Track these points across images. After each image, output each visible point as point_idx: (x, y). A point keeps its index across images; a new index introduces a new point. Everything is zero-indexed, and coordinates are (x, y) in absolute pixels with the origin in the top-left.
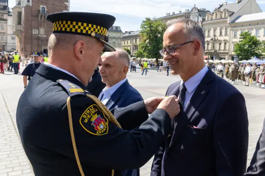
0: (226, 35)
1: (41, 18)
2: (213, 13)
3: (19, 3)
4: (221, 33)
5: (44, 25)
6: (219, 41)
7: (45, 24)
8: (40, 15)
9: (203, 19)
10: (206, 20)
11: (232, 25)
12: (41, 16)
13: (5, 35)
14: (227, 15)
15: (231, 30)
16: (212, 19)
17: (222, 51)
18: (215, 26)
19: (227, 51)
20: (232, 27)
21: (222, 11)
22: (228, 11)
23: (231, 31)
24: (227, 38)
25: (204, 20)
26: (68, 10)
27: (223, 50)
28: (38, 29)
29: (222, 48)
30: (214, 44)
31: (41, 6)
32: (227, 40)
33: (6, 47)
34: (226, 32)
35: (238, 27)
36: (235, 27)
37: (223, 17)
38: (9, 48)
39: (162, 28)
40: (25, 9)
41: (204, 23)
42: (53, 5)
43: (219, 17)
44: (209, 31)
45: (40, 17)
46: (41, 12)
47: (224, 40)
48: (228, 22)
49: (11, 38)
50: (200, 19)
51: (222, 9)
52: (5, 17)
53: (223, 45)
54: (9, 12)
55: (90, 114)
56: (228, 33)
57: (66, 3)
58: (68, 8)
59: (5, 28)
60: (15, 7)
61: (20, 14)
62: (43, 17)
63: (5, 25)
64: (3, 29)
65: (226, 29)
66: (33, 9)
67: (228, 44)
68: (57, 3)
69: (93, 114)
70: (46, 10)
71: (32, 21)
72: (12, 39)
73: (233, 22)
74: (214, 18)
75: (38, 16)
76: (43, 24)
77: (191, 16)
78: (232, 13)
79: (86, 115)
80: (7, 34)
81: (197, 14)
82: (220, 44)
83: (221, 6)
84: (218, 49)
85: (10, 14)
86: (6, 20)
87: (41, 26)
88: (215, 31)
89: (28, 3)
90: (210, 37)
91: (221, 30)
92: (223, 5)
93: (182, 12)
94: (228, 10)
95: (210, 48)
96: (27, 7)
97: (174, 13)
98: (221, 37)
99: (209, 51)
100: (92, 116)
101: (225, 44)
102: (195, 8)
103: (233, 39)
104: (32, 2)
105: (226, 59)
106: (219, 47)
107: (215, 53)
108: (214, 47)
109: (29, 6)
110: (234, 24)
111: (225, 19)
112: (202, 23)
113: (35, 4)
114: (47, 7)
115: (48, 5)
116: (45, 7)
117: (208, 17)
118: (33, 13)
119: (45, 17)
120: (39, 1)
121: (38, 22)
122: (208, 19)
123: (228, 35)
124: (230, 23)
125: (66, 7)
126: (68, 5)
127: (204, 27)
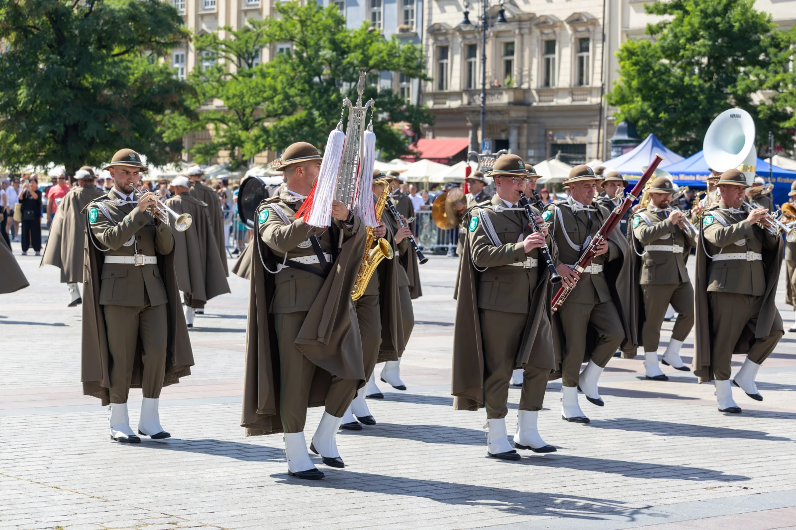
6: (543, 23)
17: (566, 101)
19: (594, 100)
24: (587, 2)
27: (571, 92)
29: (564, 76)
30: (509, 49)
32: (593, 22)
47: (575, 20)
53: (565, 57)
82: (550, 47)
84: (535, 82)
99: (479, 101)
101: (583, 45)
105: (591, 151)
106: (548, 67)
107: (517, 113)
108: (508, 65)
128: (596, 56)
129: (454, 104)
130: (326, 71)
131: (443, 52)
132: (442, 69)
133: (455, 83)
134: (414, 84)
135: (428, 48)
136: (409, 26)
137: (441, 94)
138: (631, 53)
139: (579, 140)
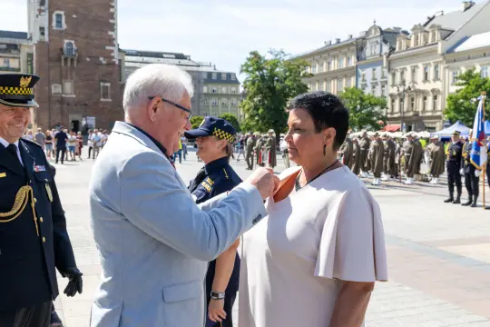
0: (436, 78)
1: (66, 64)
2: (410, 36)
4: (426, 74)
5: (71, 75)
6: (423, 92)
7: (74, 74)
8: (63, 57)
9: (390, 48)
10: (397, 50)
11: (450, 56)
12: (66, 59)
14: (438, 36)
15: (445, 68)
16: (408, 48)
17: (429, 114)
18: (414, 62)
19: (439, 114)
20: (448, 62)
21: (427, 29)
22: (440, 29)
23: (447, 71)
24: (438, 85)
25: (392, 50)
26: (114, 45)
27: (432, 111)
28: (61, 83)
29: (429, 106)
30: (413, 99)
31: (66, 41)
32: (439, 91)
34: (436, 72)
35: (460, 60)
36: (455, 61)
37: (430, 42)
40: (37, 48)
41: (391, 56)
42: (86, 37)
43: (421, 41)
44: (402, 73)
45: (63, 61)
46: (65, 52)
47: (433, 91)
48: (440, 51)
50: (386, 49)
53: (430, 99)
56: (441, 75)
57: (110, 33)
58: (115, 42)
61: (31, 57)
62: (69, 61)
65: (436, 67)
66: (51, 48)
68: (93, 34)
70: (74, 47)
71: (49, 69)
73: (450, 51)
74: (412, 45)
75: (59, 60)
76: (69, 73)
77: (368, 45)
78: (448, 33)
81: (379, 40)
82: (425, 98)
83: (431, 19)
84: (420, 109)
87: (66, 78)
88: (413, 71)
89: (42, 37)
91: (425, 69)
92: (433, 17)
94: (439, 26)
95: (405, 108)
96: (40, 44)
98: (427, 84)
99: (404, 115)
101: (435, 98)
102: (375, 27)
103: (451, 87)
104: (50, 34)
105: (437, 129)
106: (424, 104)
107: (415, 118)
108: (413, 104)
109: (44, 42)
110: (451, 54)
111: (434, 46)
112: (388, 57)
113: (54, 38)
114: (76, 41)
115: (78, 38)
116: (73, 42)
117: (401, 43)
118: (51, 56)
119: (72, 60)
120: (61, 32)
121: (61, 71)
122: (400, 47)
123: (439, 80)
124: (443, 54)
125: (111, 41)
126: (114, 36)
127: (393, 66)
128: (440, 99)
129: (396, 116)
130: (359, 106)
131: (393, 101)
132: (393, 106)
133: (397, 109)
134: (384, 110)
135: (389, 100)
136: (383, 94)
137: (392, 113)
138: (451, 98)
139: (434, 126)
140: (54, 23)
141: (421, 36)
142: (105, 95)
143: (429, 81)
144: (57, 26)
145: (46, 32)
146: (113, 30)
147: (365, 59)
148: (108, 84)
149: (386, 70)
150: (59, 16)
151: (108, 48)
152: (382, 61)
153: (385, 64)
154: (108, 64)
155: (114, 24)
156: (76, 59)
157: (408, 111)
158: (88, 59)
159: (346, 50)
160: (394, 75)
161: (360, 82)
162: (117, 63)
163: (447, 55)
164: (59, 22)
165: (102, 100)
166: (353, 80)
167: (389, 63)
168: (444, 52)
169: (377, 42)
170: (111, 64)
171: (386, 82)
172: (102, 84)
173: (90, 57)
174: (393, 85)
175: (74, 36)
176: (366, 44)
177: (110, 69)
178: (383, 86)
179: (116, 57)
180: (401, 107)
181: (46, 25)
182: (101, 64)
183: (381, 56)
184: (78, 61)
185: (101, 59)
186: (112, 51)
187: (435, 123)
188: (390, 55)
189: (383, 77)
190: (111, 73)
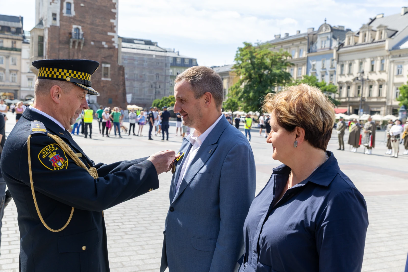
0: (382, 70)
1: (74, 46)
2: (358, 33)
3: (41, 23)
4: (372, 67)
7: (80, 55)
8: (72, 40)
9: (339, 43)
10: (346, 44)
11: (395, 53)
12: (74, 42)
13: (19, 73)
14: (384, 36)
15: (391, 62)
16: (356, 44)
17: (375, 100)
18: (361, 55)
19: (383, 100)
20: (393, 57)
21: (374, 28)
22: (387, 29)
23: (392, 65)
24: (384, 76)
25: (341, 45)
26: (114, 32)
27: (377, 98)
29: (375, 93)
30: (359, 87)
31: (74, 26)
32: (384, 81)
33: (18, 92)
34: (382, 65)
35: (404, 56)
36: (400, 56)
37: (377, 39)
38: (23, 95)
39: (271, 60)
40: (49, 31)
41: (341, 50)
42: (92, 24)
43: (368, 39)
44: (350, 65)
45: (71, 44)
46: (73, 35)
47: (379, 80)
48: (387, 48)
49: (26, 79)
50: (335, 44)
51: (374, 26)
52: (19, 45)
53: (375, 89)
54: (24, 37)
55: (48, 151)
56: (386, 67)
57: (112, 21)
58: (115, 29)
59: (18, 63)
60: (34, 28)
61: (41, 39)
62: (77, 44)
63: (18, 57)
64: (15, 64)
65: (382, 61)
66: (62, 31)
67: (385, 88)
68: (98, 21)
69: (52, 152)
70: (81, 32)
71: (59, 50)
72: (29, 79)
73: (396, 48)
74: (360, 40)
75: (68, 43)
76: (76, 55)
77: (319, 40)
78: (394, 32)
79: (44, 151)
80: (21, 73)
81: (329, 36)
82: (371, 87)
83: (373, 20)
84: (366, 95)
85: (25, 41)
86: (20, 50)
88: (361, 63)
89: (54, 22)
90: (352, 74)
91: (372, 62)
92: (375, 19)
93: (301, 33)
94: (385, 27)
95: (352, 94)
96: (53, 29)
97: (287, 34)
98: (374, 74)
99: (351, 100)
100: (50, 154)
101: (381, 86)
102: (325, 25)
103: (395, 78)
104: (60, 20)
105: (381, 113)
106: (370, 92)
107: (361, 103)
108: (359, 92)
109: (56, 26)
110: (397, 51)
111: (381, 43)
112: (337, 51)
113: (64, 23)
114: (83, 27)
115: (85, 25)
116: (80, 27)
117: (349, 39)
118: (61, 39)
119: (79, 43)
120: (70, 18)
121: (69, 53)
122: (349, 43)
123: (385, 71)
124: (390, 50)
125: (113, 28)
126: (115, 24)
127: (342, 58)
129: (344, 100)
131: (341, 88)
132: (340, 92)
135: (337, 87)
136: (331, 82)
137: (340, 98)
139: (378, 110)
140: (65, 11)
141: (368, 34)
142: (106, 75)
143: (375, 72)
144: (67, 13)
145: (58, 18)
146: (114, 18)
147: (316, 52)
148: (108, 66)
149: (335, 62)
150: (69, 4)
151: (110, 34)
152: (332, 54)
153: (335, 56)
154: (110, 48)
155: (115, 14)
156: (83, 42)
157: (355, 97)
158: (92, 43)
159: (298, 43)
160: (342, 66)
161: (311, 71)
162: (117, 47)
163: (393, 51)
164: (69, 9)
165: (103, 79)
166: (304, 69)
167: (338, 55)
168: (391, 48)
169: (327, 37)
170: (112, 48)
171: (335, 71)
172: (103, 65)
173: (94, 41)
174: (342, 74)
175: (80, 22)
176: (317, 38)
177: (111, 52)
178: (332, 75)
179: (116, 42)
180: (348, 93)
181: (58, 12)
182: (103, 48)
183: (330, 49)
184: (84, 45)
185: (104, 43)
186: (113, 37)
187: (380, 108)
188: (339, 48)
189: (332, 67)
190: (111, 56)
